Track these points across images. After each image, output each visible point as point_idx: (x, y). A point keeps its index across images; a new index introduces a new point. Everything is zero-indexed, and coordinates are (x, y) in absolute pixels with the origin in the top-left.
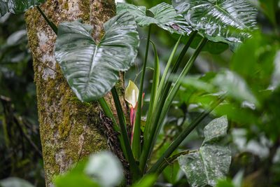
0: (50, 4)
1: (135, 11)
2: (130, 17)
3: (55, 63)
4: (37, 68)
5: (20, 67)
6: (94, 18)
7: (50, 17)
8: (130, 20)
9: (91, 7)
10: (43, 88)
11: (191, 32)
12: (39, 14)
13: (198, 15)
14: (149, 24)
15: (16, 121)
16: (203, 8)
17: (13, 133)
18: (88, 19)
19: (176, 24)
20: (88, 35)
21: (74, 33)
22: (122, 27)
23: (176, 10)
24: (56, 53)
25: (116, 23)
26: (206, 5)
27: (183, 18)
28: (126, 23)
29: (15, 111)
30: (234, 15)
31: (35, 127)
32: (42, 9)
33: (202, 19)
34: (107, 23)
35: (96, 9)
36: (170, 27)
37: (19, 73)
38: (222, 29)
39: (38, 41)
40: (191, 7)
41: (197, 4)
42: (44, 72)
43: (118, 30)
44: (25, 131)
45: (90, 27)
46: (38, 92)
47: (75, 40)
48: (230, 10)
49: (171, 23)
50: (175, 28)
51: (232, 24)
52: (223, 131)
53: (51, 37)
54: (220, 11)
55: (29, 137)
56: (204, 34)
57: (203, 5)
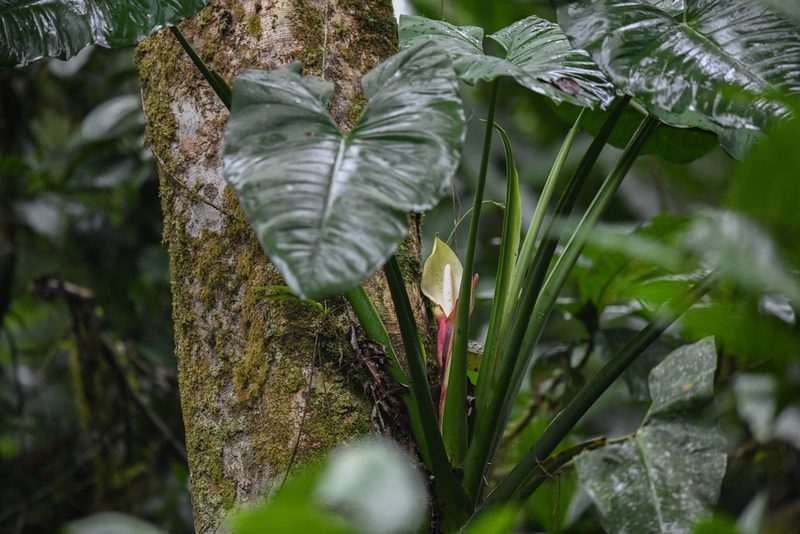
0: (209, 22)
1: (451, 41)
2: (440, 58)
3: (222, 187)
4: (171, 201)
5: (118, 200)
6: (335, 61)
7: (210, 59)
8: (438, 66)
9: (327, 30)
10: (187, 259)
11: (610, 99)
12: (178, 48)
13: (633, 50)
14: (491, 77)
15: (109, 355)
16: (645, 31)
17: (99, 390)
18: (316, 64)
19: (569, 78)
20: (318, 108)
21: (278, 102)
22: (417, 85)
23: (570, 39)
24: (228, 161)
25: (398, 74)
26: (655, 22)
27: (589, 59)
28: (427, 74)
29: (105, 325)
30: (735, 51)
31: (161, 373)
32: (187, 35)
33: (643, 63)
34: (372, 75)
35: (341, 35)
36: (553, 84)
37: (116, 219)
38: (700, 91)
39: (174, 126)
40: (613, 27)
41: (628, 21)
42: (193, 213)
43: (405, 93)
44: (133, 382)
45: (326, 86)
46: (173, 270)
47: (283, 122)
48: (723, 37)
49: (555, 75)
50: (566, 88)
51: (730, 75)
52: (703, 382)
53: (211, 116)
54: (695, 40)
55: (145, 400)
56: (649, 107)
57: (646, 23)
